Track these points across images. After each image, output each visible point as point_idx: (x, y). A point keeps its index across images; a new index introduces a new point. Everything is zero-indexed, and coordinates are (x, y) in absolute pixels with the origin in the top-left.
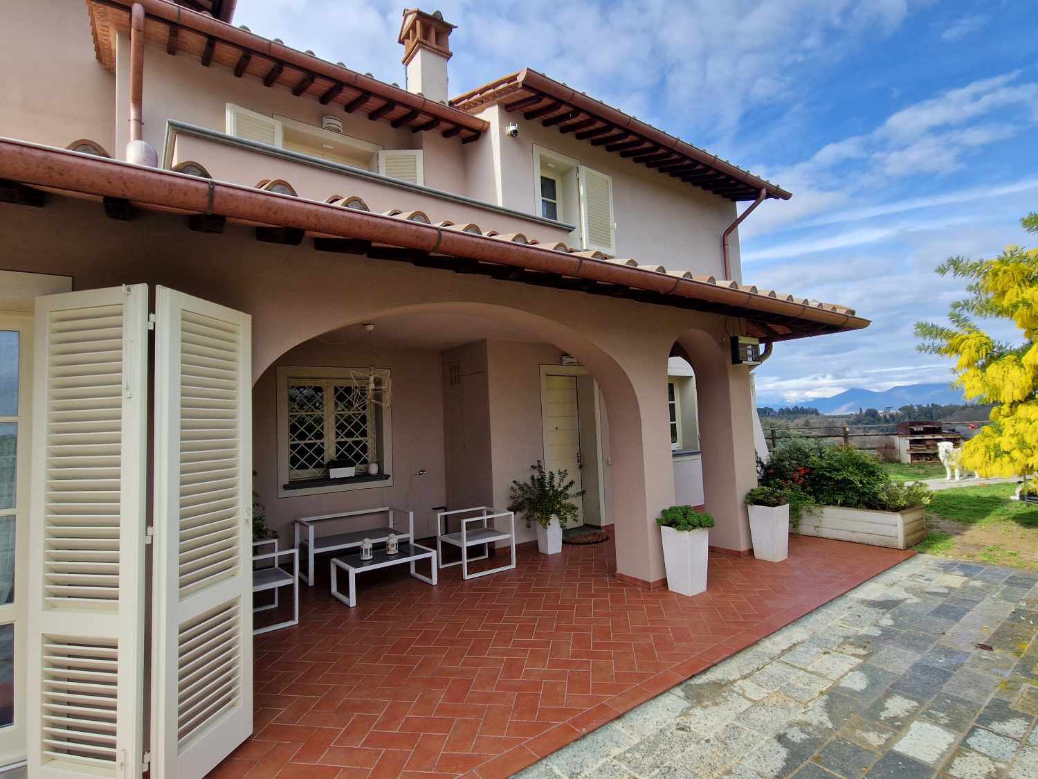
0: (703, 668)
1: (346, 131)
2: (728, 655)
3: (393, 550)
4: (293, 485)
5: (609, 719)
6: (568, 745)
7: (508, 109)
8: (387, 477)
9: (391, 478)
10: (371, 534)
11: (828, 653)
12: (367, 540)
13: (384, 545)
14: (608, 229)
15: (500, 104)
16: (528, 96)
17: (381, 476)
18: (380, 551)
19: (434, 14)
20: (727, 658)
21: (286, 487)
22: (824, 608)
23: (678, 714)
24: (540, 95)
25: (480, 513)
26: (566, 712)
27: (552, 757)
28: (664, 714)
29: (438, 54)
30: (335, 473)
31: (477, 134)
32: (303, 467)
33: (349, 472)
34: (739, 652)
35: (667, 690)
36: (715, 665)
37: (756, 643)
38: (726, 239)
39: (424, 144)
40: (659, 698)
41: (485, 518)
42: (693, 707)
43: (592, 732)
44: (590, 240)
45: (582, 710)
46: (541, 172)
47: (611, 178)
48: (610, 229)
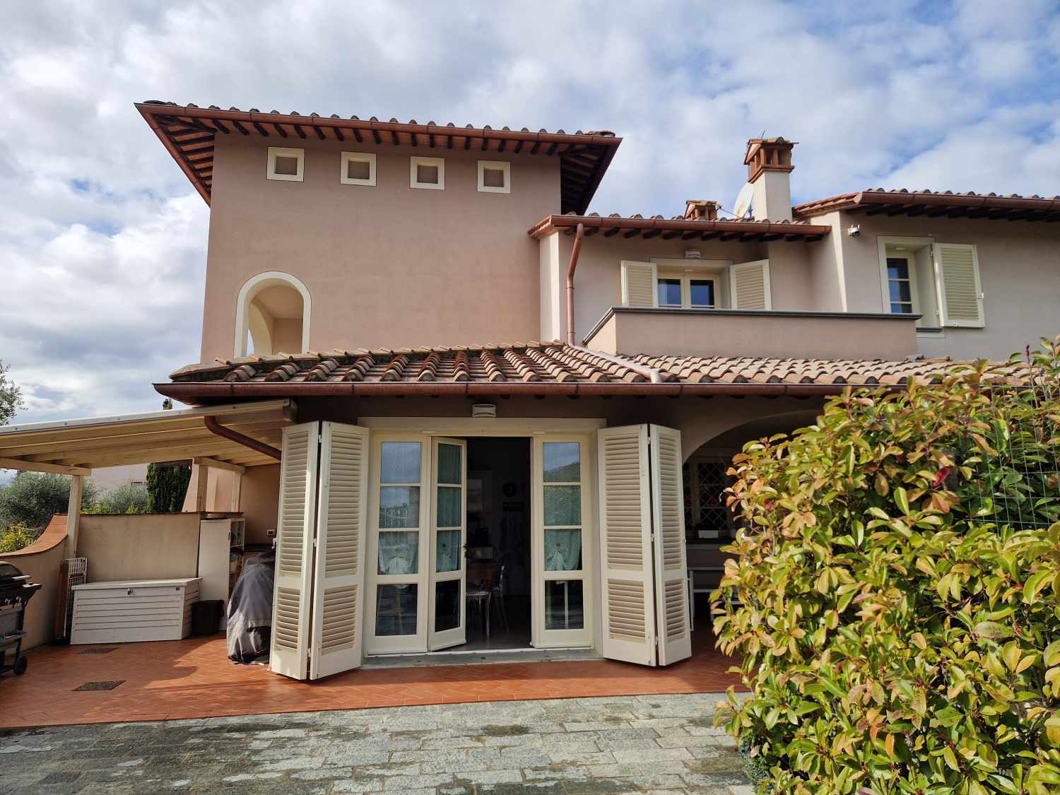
1: (704, 256)
14: (973, 300)
15: (841, 211)
19: (776, 140)
29: (780, 171)
33: (713, 534)
39: (771, 254)
44: (949, 315)
46: (887, 255)
47: (975, 246)
48: (975, 300)
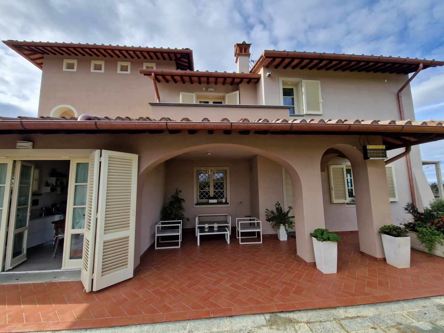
0: (291, 310)
1: (215, 91)
2: (311, 308)
3: (216, 229)
4: (198, 204)
5: (226, 315)
6: (202, 319)
7: (267, 67)
8: (228, 204)
9: (229, 204)
10: (209, 223)
11: (375, 329)
12: (207, 224)
13: (213, 227)
14: (318, 103)
15: (264, 67)
16: (271, 60)
17: (226, 203)
18: (211, 229)
19: (243, 43)
20: (310, 309)
21: (196, 205)
22: (403, 302)
23: (255, 326)
24: (274, 58)
25: (254, 220)
26: (215, 305)
27: (192, 321)
28: (250, 323)
29: (246, 56)
30: (211, 201)
31: (258, 79)
32: (202, 198)
33: (215, 201)
34: (320, 309)
35: (263, 313)
36: (300, 311)
37: (334, 308)
38: (399, 94)
39: (240, 88)
40: (256, 315)
41: (256, 222)
42: (266, 326)
43: (215, 318)
44: (307, 109)
45: (221, 307)
46: (283, 87)
47: (320, 81)
48: (319, 103)
